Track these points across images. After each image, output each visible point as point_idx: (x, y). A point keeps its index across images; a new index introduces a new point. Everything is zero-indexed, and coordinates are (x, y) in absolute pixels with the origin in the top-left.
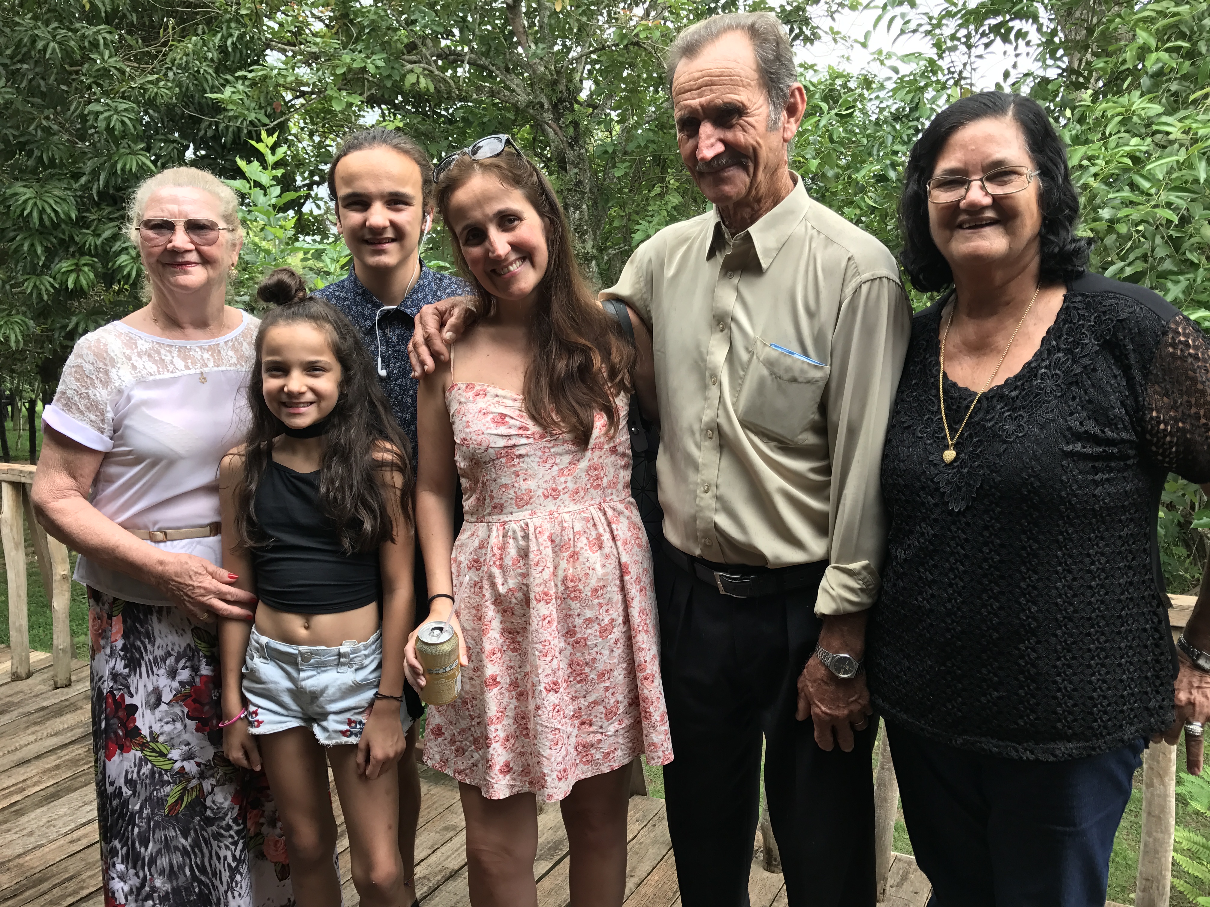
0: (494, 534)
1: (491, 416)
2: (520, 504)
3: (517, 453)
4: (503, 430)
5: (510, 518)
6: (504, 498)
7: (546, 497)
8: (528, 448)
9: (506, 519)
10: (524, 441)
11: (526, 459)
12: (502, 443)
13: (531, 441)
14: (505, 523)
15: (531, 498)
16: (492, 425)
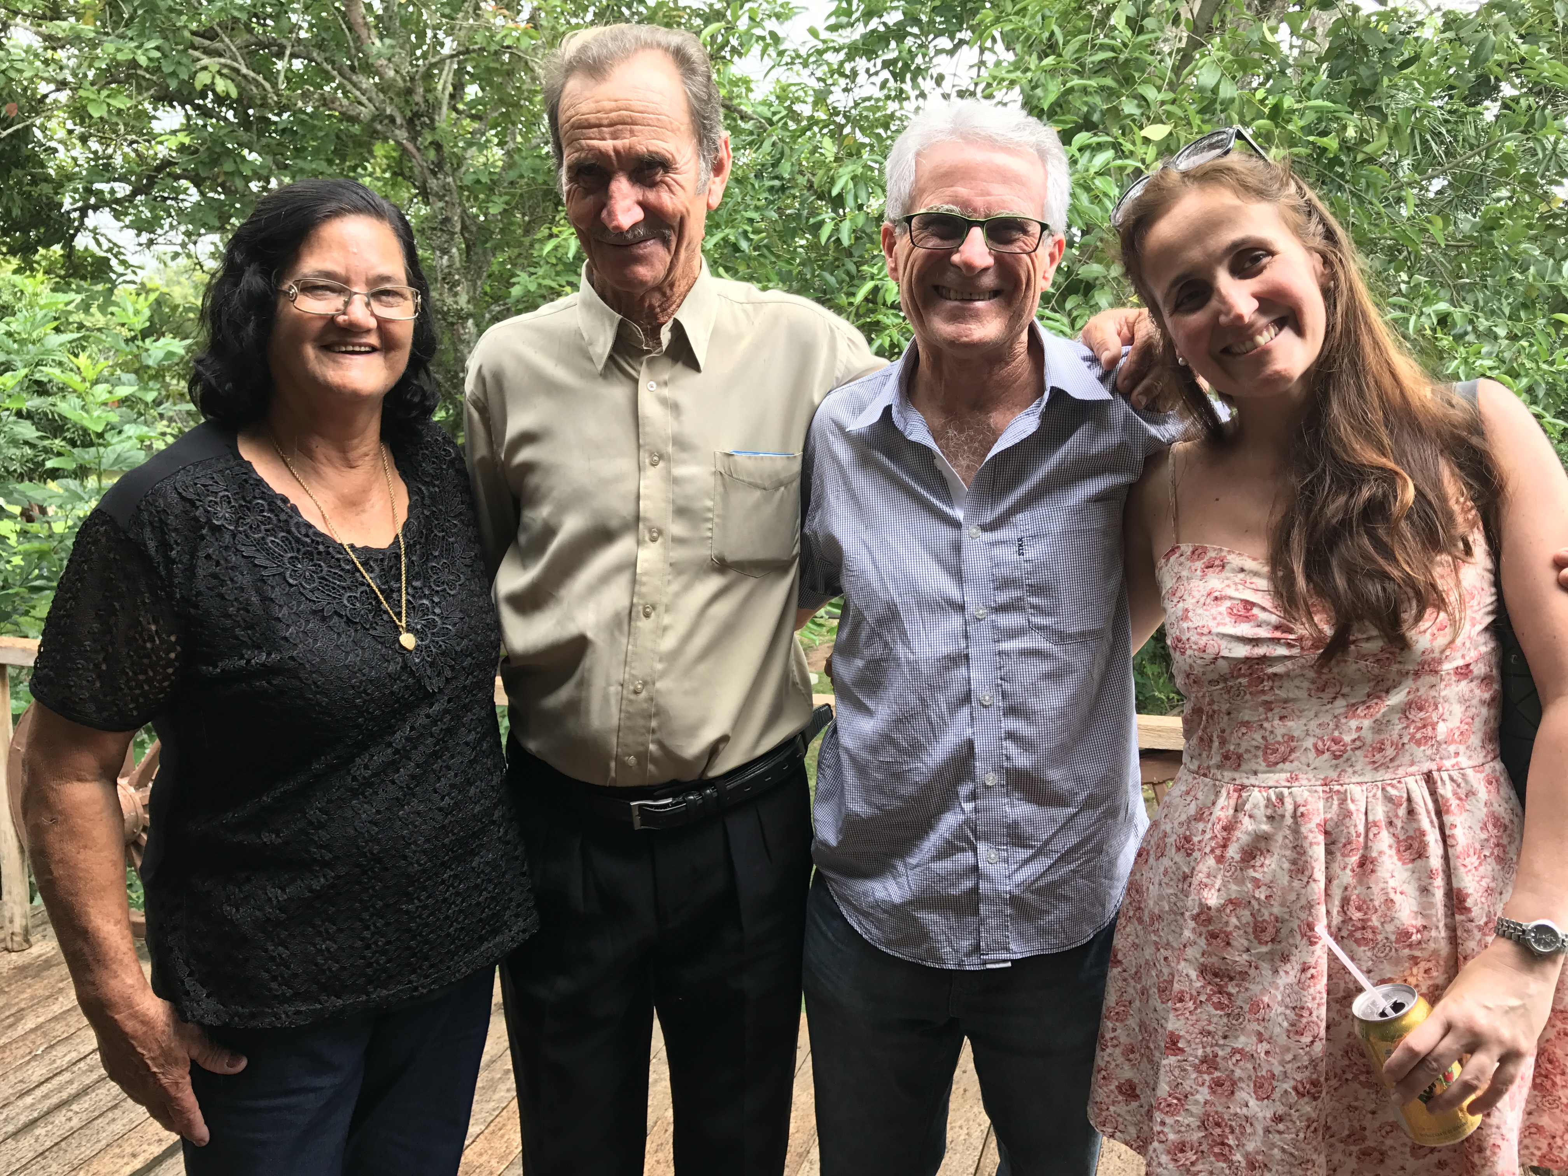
0: (1222, 801)
1: (1228, 603)
2: (1272, 758)
3: (1270, 670)
4: (1246, 630)
5: (1253, 780)
6: (1244, 745)
7: (1319, 752)
8: (1289, 664)
9: (1246, 782)
10: (1282, 651)
11: (1286, 683)
12: (1241, 651)
13: (1295, 651)
14: (1243, 787)
15: (1292, 750)
16: (1228, 619)
